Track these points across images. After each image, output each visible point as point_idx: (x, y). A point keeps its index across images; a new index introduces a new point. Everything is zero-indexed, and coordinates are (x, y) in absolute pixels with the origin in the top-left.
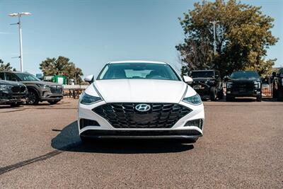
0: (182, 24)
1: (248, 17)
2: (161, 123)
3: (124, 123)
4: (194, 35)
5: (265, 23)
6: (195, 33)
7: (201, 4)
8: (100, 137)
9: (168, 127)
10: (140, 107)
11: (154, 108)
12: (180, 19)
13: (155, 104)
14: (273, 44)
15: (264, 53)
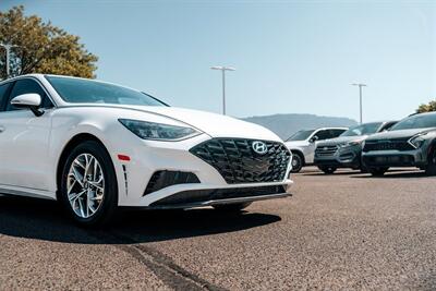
3: (239, 175)
10: (258, 147)
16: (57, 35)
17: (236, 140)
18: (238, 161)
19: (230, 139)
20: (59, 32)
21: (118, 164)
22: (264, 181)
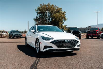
0: (36, 11)
1: (58, 11)
2: (72, 46)
3: (61, 47)
4: (40, 16)
5: (64, 13)
6: (40, 15)
7: (42, 5)
8: (54, 52)
9: (74, 47)
10: (66, 41)
11: (70, 41)
12: (35, 9)
13: (70, 40)
14: (66, 20)
15: (63, 23)
16: (57, 8)
17: (61, 40)
18: (61, 44)
19: (60, 40)
20: (58, 7)
21: (40, 44)
22: (68, 47)
